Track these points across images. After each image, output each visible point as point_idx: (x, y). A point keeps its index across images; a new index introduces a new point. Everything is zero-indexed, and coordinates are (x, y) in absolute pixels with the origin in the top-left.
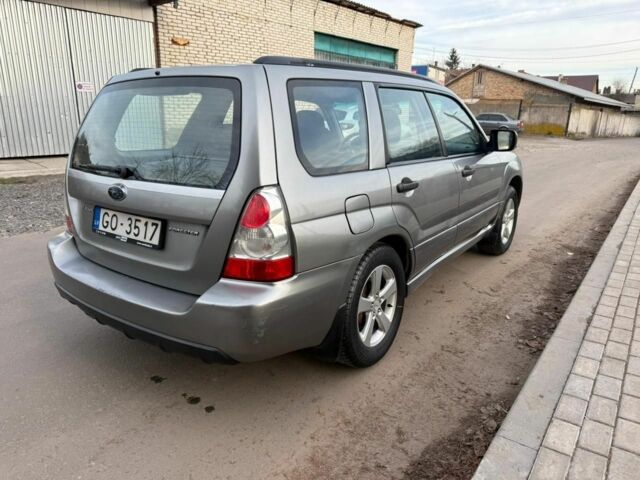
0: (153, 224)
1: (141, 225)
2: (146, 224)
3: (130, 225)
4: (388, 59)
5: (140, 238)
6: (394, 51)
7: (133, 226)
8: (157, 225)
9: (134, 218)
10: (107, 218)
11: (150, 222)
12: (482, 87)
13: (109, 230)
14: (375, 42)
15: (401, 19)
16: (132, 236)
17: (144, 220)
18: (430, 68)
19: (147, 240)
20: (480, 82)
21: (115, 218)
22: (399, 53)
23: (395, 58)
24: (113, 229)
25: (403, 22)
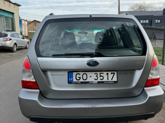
0: (111, 73)
2: (107, 74)
3: (97, 76)
4: (10, 16)
6: (13, 14)
7: (99, 76)
8: (114, 73)
9: (98, 73)
10: (79, 76)
11: (109, 73)
12: (36, 27)
13: (81, 81)
14: (6, 10)
15: (14, 3)
16: (99, 80)
17: (105, 73)
18: (23, 20)
20: (35, 25)
21: (85, 75)
22: (15, 14)
23: (13, 16)
24: (85, 80)
25: (15, 4)
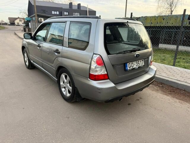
1: (139, 62)
2: (141, 61)
3: (137, 64)
5: (140, 65)
8: (143, 60)
9: (137, 61)
10: (130, 65)
11: (141, 60)
13: (131, 68)
16: (138, 66)
19: (142, 65)
21: (132, 64)
24: (132, 67)
